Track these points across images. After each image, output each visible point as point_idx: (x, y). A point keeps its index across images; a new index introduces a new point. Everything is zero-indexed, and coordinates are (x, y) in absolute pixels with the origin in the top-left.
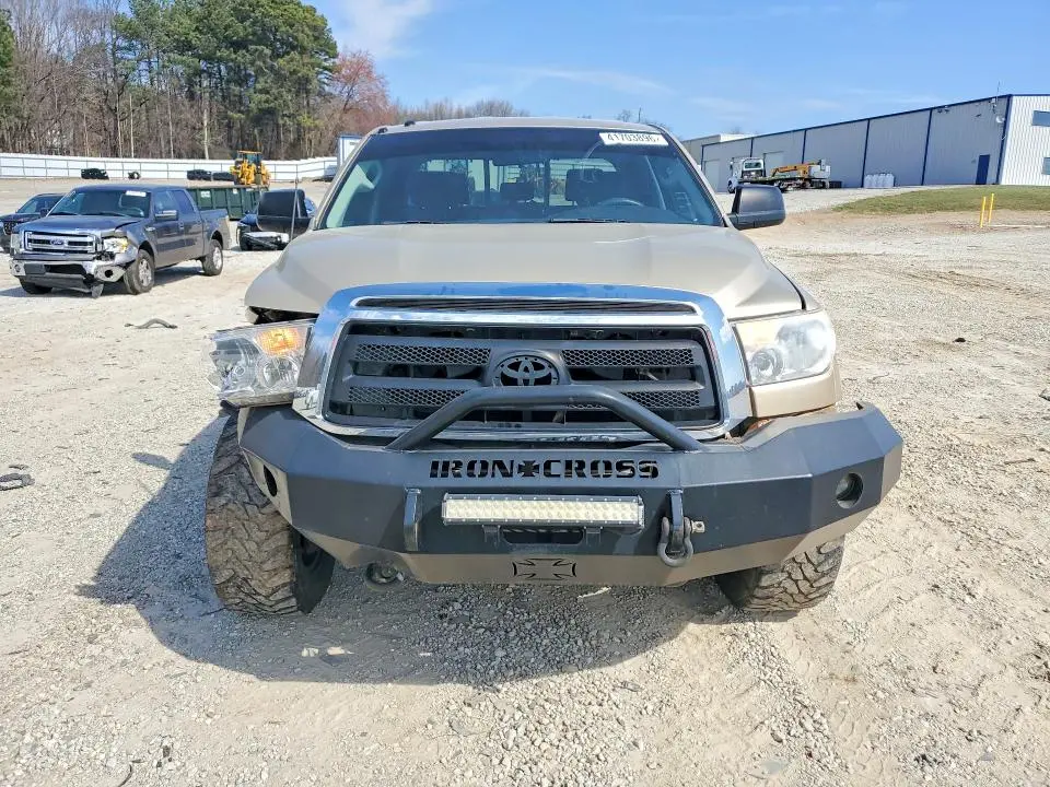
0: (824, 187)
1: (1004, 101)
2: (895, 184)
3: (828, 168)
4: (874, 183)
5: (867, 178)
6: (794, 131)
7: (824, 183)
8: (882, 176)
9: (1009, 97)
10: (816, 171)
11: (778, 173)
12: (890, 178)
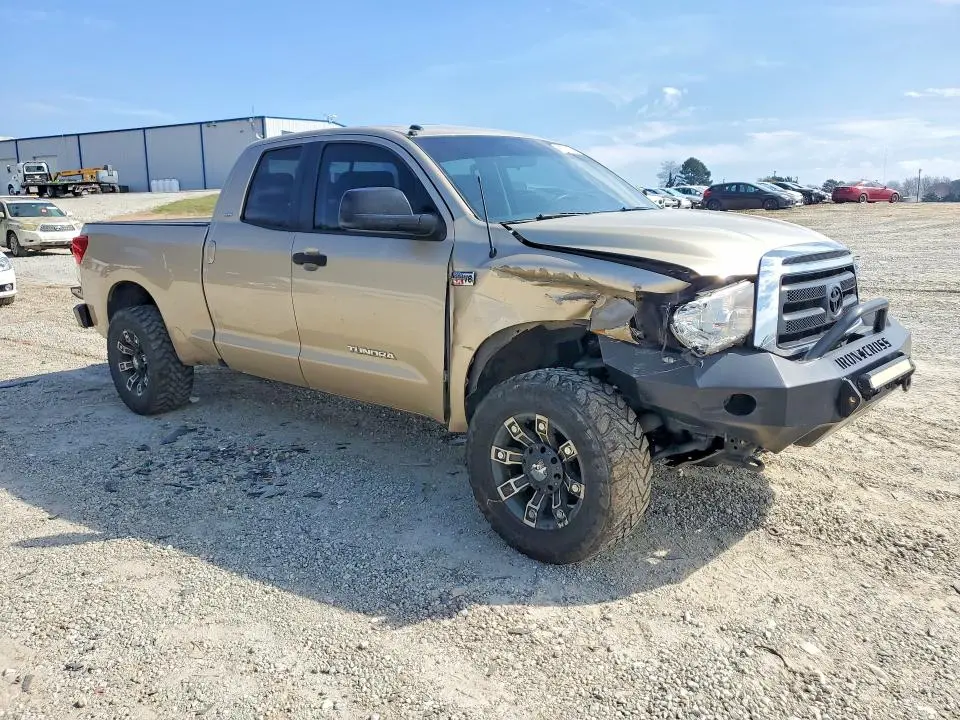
0: (114, 191)
1: (259, 121)
2: (181, 188)
3: (115, 173)
4: (161, 187)
5: (153, 183)
6: (65, 136)
7: (113, 187)
8: (167, 181)
9: (262, 118)
10: (103, 175)
11: (60, 178)
12: (175, 183)
